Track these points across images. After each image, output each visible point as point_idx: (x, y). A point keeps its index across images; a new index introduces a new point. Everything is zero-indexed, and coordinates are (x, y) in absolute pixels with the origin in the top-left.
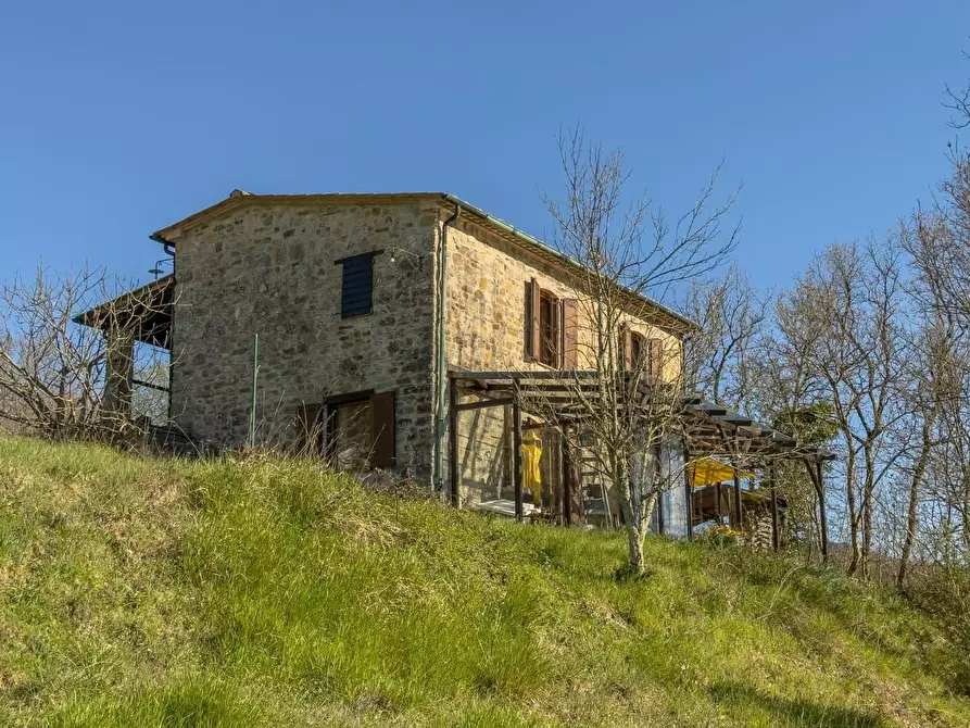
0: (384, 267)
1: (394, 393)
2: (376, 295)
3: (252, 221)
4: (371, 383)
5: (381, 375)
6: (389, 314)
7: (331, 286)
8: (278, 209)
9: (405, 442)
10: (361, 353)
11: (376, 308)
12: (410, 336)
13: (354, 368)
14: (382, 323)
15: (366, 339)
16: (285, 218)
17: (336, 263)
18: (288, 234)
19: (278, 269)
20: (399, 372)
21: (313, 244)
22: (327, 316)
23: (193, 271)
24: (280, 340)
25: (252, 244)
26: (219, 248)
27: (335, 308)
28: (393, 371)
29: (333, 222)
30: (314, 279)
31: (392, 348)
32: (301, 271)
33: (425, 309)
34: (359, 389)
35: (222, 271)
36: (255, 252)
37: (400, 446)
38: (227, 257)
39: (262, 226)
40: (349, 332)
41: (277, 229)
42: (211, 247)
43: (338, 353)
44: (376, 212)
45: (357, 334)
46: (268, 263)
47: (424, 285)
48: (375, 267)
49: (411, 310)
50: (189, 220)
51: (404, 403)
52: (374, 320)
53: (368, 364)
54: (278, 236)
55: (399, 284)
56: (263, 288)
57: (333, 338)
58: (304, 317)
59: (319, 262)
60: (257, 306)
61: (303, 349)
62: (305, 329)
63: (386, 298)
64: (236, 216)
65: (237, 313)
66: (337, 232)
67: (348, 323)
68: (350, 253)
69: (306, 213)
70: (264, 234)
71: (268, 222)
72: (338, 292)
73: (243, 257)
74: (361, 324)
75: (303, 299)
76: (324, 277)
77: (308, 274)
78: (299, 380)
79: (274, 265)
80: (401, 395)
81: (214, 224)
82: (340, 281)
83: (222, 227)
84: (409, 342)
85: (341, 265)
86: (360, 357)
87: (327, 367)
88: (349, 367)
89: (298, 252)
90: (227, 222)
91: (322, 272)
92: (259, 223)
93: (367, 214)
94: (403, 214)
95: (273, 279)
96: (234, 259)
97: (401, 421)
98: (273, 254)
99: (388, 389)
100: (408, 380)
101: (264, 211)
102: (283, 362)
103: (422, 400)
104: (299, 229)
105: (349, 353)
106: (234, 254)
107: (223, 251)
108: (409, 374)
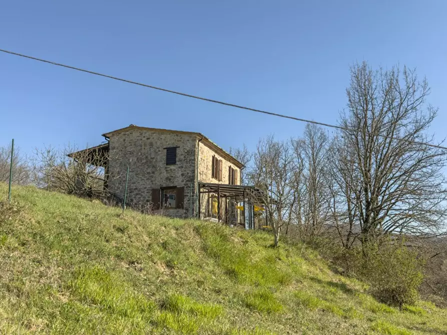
0: (179, 151)
1: (183, 188)
2: (177, 159)
3: (136, 134)
4: (176, 184)
5: (179, 182)
6: (181, 165)
7: (163, 155)
8: (145, 131)
9: (186, 201)
10: (172, 175)
11: (177, 163)
12: (188, 172)
13: (170, 180)
14: (179, 168)
15: (174, 171)
16: (147, 134)
17: (164, 149)
18: (148, 139)
19: (145, 149)
20: (184, 182)
21: (156, 142)
22: (161, 164)
23: (116, 146)
24: (145, 169)
25: (136, 140)
26: (124, 140)
27: (164, 161)
28: (183, 181)
29: (163, 137)
30: (157, 153)
31: (182, 175)
32: (152, 150)
33: (193, 165)
34: (172, 185)
35: (126, 147)
36: (137, 143)
37: (185, 202)
38: (127, 143)
39: (139, 135)
40: (168, 169)
41: (144, 137)
42: (122, 140)
43: (165, 174)
44: (177, 135)
45: (171, 170)
46: (141, 146)
47: (193, 158)
48: (177, 151)
49: (189, 165)
50: (115, 131)
51: (186, 191)
52: (177, 166)
53: (175, 178)
54: (145, 139)
55: (185, 157)
56: (140, 154)
57: (163, 170)
58: (153, 164)
59: (158, 148)
60: (137, 159)
61: (153, 173)
62: (154, 167)
63: (180, 161)
64: (131, 131)
65: (131, 160)
66: (164, 140)
67: (168, 166)
68: (169, 147)
69: (154, 133)
70: (140, 138)
71: (141, 134)
72: (165, 157)
73: (133, 144)
74: (172, 167)
75: (153, 158)
76: (160, 152)
77: (155, 151)
78: (152, 181)
79: (143, 147)
80: (185, 188)
81: (123, 133)
82: (166, 154)
83: (125, 134)
84: (188, 173)
85: (166, 150)
86: (172, 177)
87: (161, 179)
88: (168, 179)
89: (151, 144)
90: (128, 133)
91: (159, 151)
92: (138, 134)
93: (174, 136)
94: (186, 138)
95: (143, 151)
97: (185, 196)
98: (143, 144)
99: (181, 186)
100: (187, 184)
101: (140, 131)
102: (146, 176)
104: (151, 138)
105: (168, 175)
106: (130, 143)
107: (126, 141)
108: (188, 183)
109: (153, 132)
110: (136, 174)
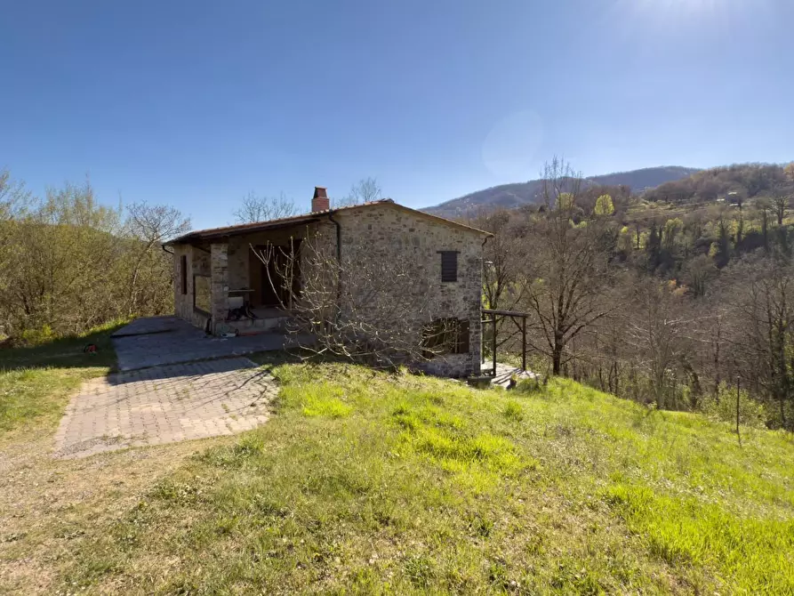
0: (461, 260)
2: (458, 273)
3: (389, 218)
4: (456, 314)
5: (460, 309)
7: (435, 265)
8: (406, 215)
10: (451, 299)
11: (458, 279)
12: (472, 294)
13: (448, 306)
14: (461, 287)
15: (453, 293)
16: (410, 222)
17: (438, 252)
18: (412, 230)
19: (406, 248)
21: (425, 239)
22: (434, 279)
23: (354, 237)
25: (390, 230)
26: (370, 228)
27: (438, 275)
28: (466, 309)
29: (435, 230)
30: (426, 258)
31: (465, 299)
32: (419, 253)
33: (479, 284)
34: (451, 316)
35: (373, 241)
36: (392, 235)
38: (375, 234)
39: (395, 221)
40: (445, 289)
41: (405, 226)
42: (365, 226)
43: (439, 298)
44: (456, 232)
45: (449, 290)
46: (400, 242)
47: (479, 272)
48: (458, 259)
49: (473, 283)
52: (456, 284)
53: (455, 305)
54: (405, 230)
55: (467, 270)
56: (399, 257)
57: (437, 290)
58: (422, 277)
59: (427, 249)
60: (396, 267)
61: (422, 294)
62: (422, 283)
63: (463, 275)
64: (380, 211)
65: (384, 269)
66: (438, 236)
67: (445, 284)
68: (444, 249)
69: (422, 221)
71: (399, 220)
72: (439, 268)
73: (385, 237)
74: (451, 285)
75: (421, 268)
76: (431, 258)
77: (422, 255)
79: (404, 245)
81: (366, 212)
82: (440, 262)
83: (371, 215)
84: (472, 297)
85: (440, 255)
87: (435, 305)
88: (446, 305)
89: (416, 241)
90: (374, 213)
91: (430, 255)
92: (394, 218)
93: (452, 232)
94: (470, 237)
95: (405, 253)
96: (379, 237)
98: (403, 239)
99: (464, 318)
102: (411, 299)
103: (477, 323)
104: (417, 230)
105: (445, 299)
106: (380, 233)
107: (373, 230)
108: (472, 312)
109: (419, 219)
110: (395, 296)
